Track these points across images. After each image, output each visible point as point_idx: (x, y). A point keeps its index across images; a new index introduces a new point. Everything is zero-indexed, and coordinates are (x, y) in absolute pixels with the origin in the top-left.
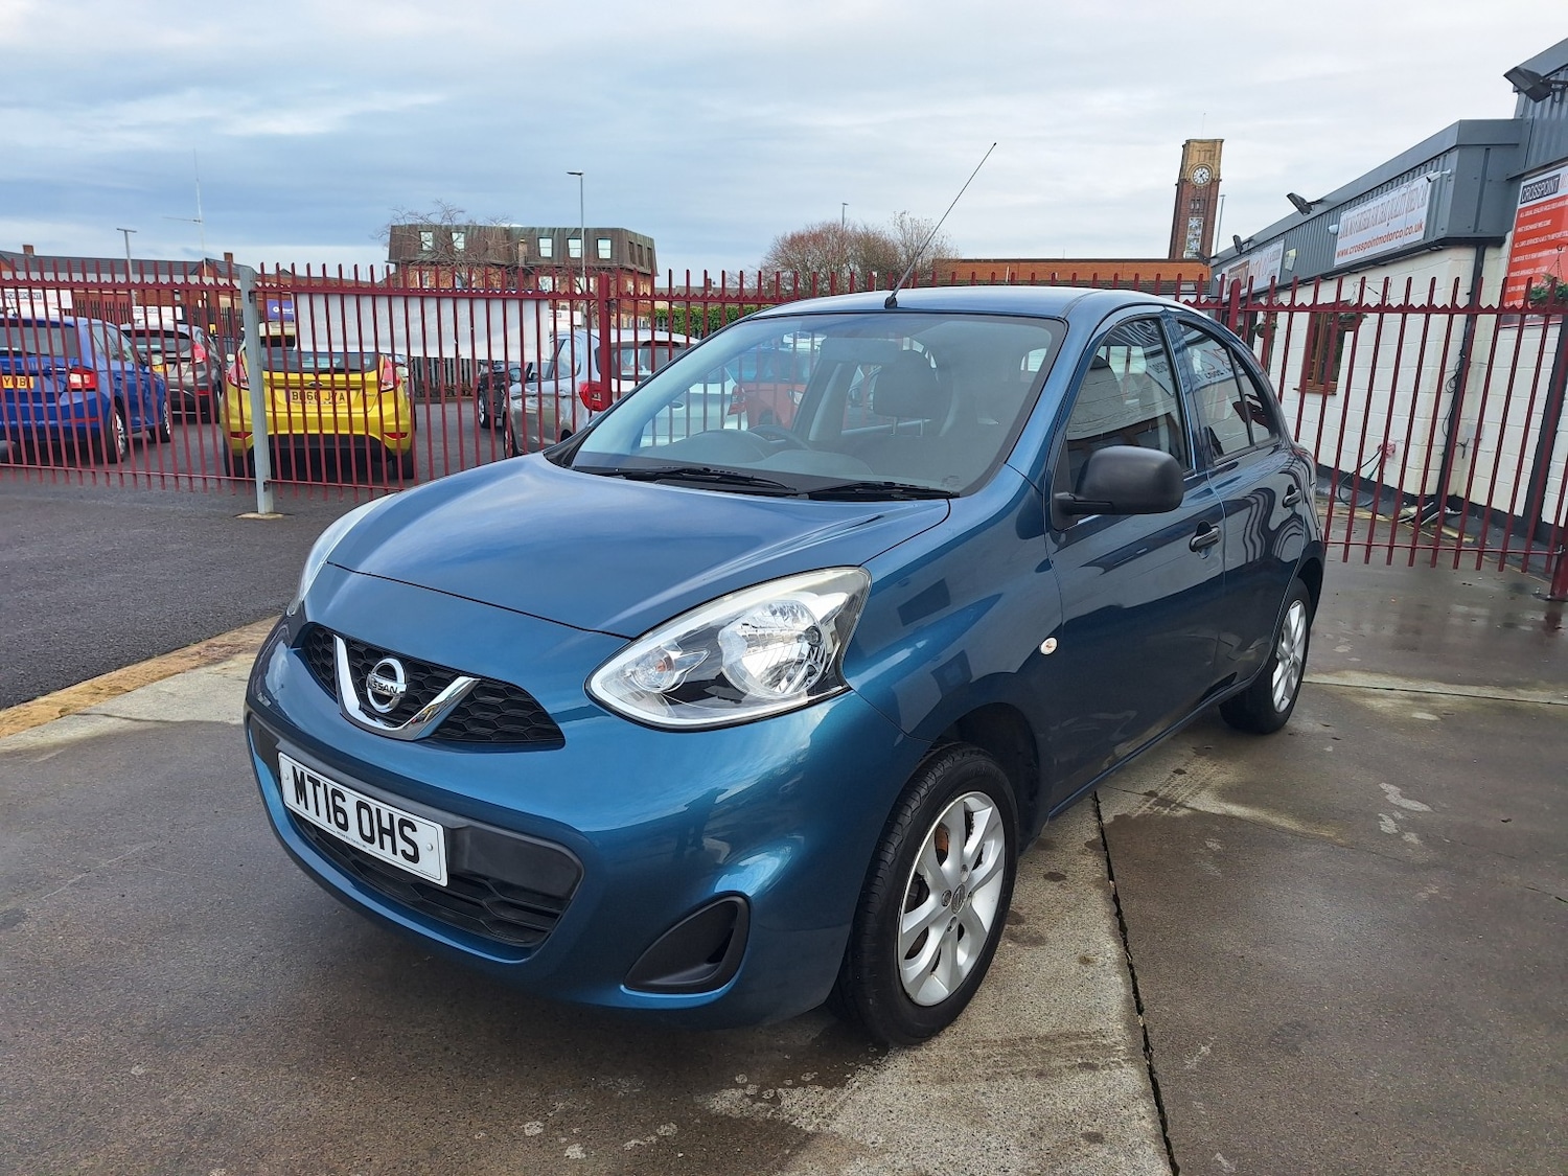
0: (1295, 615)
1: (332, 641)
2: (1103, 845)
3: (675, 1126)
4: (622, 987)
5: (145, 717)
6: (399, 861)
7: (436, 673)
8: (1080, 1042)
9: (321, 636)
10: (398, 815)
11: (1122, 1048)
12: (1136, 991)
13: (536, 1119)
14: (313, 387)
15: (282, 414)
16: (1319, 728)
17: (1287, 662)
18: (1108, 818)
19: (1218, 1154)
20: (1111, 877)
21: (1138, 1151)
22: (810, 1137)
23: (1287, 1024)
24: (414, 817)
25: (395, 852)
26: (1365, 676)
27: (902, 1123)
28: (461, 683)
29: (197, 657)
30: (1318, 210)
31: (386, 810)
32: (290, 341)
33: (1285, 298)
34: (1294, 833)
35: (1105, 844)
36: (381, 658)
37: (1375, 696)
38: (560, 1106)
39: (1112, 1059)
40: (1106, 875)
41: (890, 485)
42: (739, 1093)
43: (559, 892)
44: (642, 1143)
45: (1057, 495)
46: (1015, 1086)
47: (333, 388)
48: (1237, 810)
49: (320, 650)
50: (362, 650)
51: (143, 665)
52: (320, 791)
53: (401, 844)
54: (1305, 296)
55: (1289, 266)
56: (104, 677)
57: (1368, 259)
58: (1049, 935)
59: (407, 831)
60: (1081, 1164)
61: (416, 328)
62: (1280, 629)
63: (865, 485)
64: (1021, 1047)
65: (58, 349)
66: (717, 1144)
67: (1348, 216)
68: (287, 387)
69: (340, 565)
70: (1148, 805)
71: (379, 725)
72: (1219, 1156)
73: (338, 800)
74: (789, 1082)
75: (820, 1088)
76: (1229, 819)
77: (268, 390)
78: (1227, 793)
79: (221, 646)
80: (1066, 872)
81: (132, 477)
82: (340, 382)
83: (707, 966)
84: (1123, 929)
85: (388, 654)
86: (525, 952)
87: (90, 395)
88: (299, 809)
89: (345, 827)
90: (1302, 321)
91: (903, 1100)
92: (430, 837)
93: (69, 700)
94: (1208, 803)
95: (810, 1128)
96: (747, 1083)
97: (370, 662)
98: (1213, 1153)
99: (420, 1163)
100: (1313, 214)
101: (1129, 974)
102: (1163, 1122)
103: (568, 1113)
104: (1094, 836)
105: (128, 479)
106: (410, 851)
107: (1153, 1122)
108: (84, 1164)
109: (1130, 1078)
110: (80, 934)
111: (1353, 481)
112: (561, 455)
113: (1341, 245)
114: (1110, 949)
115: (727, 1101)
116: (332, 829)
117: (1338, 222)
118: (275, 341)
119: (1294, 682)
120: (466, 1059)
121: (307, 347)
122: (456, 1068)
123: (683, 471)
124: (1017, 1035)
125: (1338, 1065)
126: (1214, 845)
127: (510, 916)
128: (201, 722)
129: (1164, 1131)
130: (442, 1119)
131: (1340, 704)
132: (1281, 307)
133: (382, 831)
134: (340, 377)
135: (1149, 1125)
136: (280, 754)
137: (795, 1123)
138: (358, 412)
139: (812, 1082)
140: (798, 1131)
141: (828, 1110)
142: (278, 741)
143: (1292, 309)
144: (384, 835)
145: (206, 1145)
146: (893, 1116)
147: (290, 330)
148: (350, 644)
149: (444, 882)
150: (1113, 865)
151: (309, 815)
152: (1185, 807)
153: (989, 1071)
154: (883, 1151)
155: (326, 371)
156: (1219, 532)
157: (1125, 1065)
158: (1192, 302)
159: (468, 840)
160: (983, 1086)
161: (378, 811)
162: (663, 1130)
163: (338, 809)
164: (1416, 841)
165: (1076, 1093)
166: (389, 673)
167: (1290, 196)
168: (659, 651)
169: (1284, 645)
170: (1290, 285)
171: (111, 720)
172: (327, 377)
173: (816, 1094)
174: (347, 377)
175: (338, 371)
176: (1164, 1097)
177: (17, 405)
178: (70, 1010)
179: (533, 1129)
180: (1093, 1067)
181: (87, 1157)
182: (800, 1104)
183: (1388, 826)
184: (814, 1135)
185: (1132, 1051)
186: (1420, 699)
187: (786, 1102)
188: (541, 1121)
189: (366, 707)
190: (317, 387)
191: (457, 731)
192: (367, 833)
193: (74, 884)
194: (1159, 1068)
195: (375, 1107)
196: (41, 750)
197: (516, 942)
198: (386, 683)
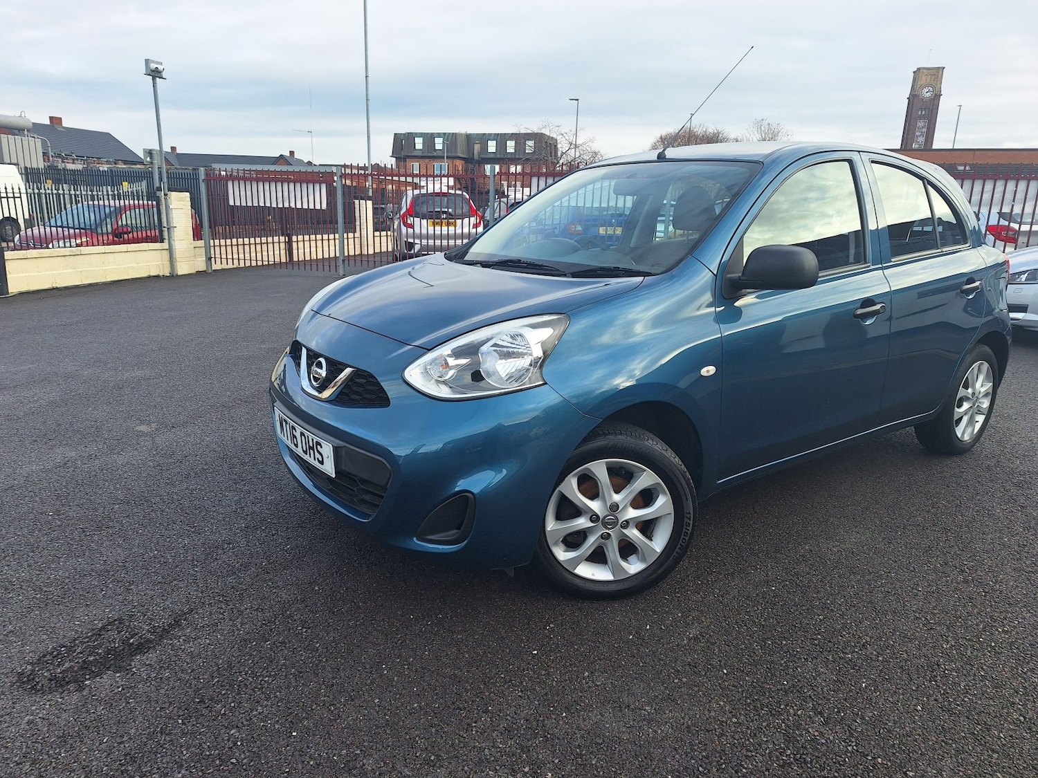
1: (302, 349)
4: (415, 539)
6: (316, 464)
7: (339, 366)
9: (299, 347)
10: (316, 439)
24: (323, 441)
25: (315, 459)
28: (348, 371)
31: (311, 436)
41: (617, 269)
43: (383, 484)
45: (729, 276)
49: (297, 354)
50: (312, 354)
52: (288, 426)
53: (317, 455)
59: (319, 447)
63: (602, 269)
71: (314, 393)
73: (294, 431)
83: (456, 531)
85: (321, 356)
86: (368, 516)
89: (297, 445)
92: (327, 450)
97: (313, 360)
106: (320, 458)
116: (292, 447)
127: (367, 497)
133: (310, 448)
136: (276, 407)
144: (311, 450)
148: (308, 350)
149: (333, 476)
151: (285, 440)
159: (343, 452)
161: (308, 437)
163: (295, 437)
166: (319, 365)
168: (441, 356)
189: (310, 384)
191: (344, 398)
192: (305, 450)
197: (367, 511)
198: (319, 370)
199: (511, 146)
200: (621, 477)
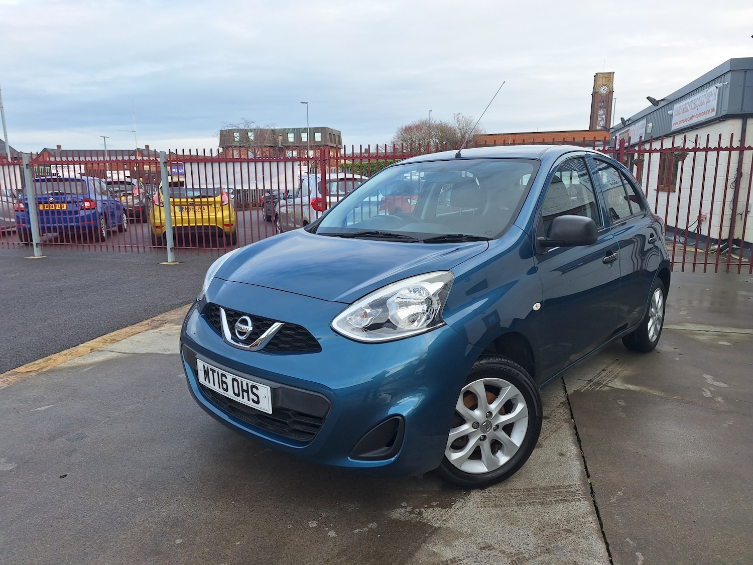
0: (657, 295)
1: (219, 310)
2: (568, 403)
3: (376, 524)
4: (349, 458)
5: (127, 352)
6: (251, 404)
7: (265, 322)
8: (560, 490)
9: (214, 308)
10: (250, 383)
11: (580, 492)
12: (586, 468)
13: (314, 520)
14: (192, 204)
15: (178, 217)
16: (671, 349)
17: (655, 318)
18: (570, 391)
19: (628, 539)
20: (573, 418)
21: (590, 537)
22: (436, 529)
23: (660, 483)
24: (257, 384)
25: (249, 400)
26: (694, 325)
27: (479, 524)
28: (276, 326)
29: (147, 326)
30: (662, 104)
31: (245, 382)
32: (182, 184)
33: (647, 147)
34: (661, 397)
35: (569, 403)
36: (241, 316)
37: (699, 334)
38: (324, 515)
39: (576, 497)
40: (570, 417)
41: (461, 236)
42: (403, 510)
43: (321, 416)
44: (361, 531)
45: (538, 238)
46: (531, 508)
47: (201, 205)
48: (632, 387)
49: (213, 314)
50: (232, 313)
51: (124, 330)
52: (216, 375)
53: (252, 396)
54: (657, 145)
55: (649, 131)
56: (108, 335)
57: (689, 126)
58: (544, 443)
59: (254, 390)
60: (563, 542)
61: (238, 176)
62: (650, 302)
63: (449, 236)
64: (532, 492)
65: (80, 191)
66: (395, 531)
67: (677, 106)
68: (181, 205)
69: (220, 278)
70: (589, 385)
71: (241, 345)
72: (628, 540)
73: (224, 378)
74: (426, 506)
75: (440, 509)
76: (628, 391)
77: (172, 207)
78: (627, 380)
79: (157, 321)
80: (551, 415)
81: (112, 247)
82: (204, 202)
83: (386, 448)
84: (579, 441)
85: (244, 314)
86: (306, 443)
87: (93, 211)
88: (206, 383)
89: (226, 390)
90: (656, 157)
91: (478, 514)
92: (264, 392)
93: (93, 345)
94: (618, 384)
95: (437, 525)
96: (407, 506)
97: (236, 318)
98: (625, 538)
99: (265, 538)
100: (660, 106)
101: (583, 461)
102: (601, 525)
103: (328, 517)
104: (564, 399)
105: (110, 248)
106: (256, 399)
107: (596, 524)
108: (123, 537)
109: (585, 506)
110: (110, 443)
111: (685, 233)
112: (311, 229)
113: (674, 120)
114: (573, 449)
115: (399, 514)
116: (221, 391)
117: (672, 109)
118: (175, 184)
119: (659, 327)
120: (281, 495)
121: (189, 186)
122: (277, 498)
123: (367, 233)
124: (530, 487)
125: (684, 500)
126: (622, 403)
127: (299, 427)
128: (153, 353)
129: (602, 528)
130: (273, 520)
131: (682, 338)
132: (645, 151)
133: (243, 391)
134: (204, 200)
135: (594, 525)
136: (198, 360)
137: (430, 523)
138: (212, 215)
139: (437, 506)
140: (431, 526)
141: (444, 518)
142: (196, 354)
143: (651, 151)
144: (244, 393)
145: (172, 530)
146: (474, 521)
147: (182, 179)
148: (227, 311)
149: (270, 412)
150: (573, 412)
151: (210, 386)
152: (607, 386)
153: (518, 502)
154: (470, 535)
155: (198, 197)
156: (617, 255)
157: (582, 500)
158: (601, 150)
160: (516, 509)
161: (242, 382)
162: (370, 525)
163: (223, 382)
164: (722, 401)
165: (559, 512)
166: (245, 322)
167: (648, 98)
168: (361, 309)
169: (652, 310)
170: (649, 140)
171: (113, 353)
172: (199, 200)
173: (438, 511)
174: (208, 200)
175: (204, 197)
176: (601, 514)
177: (62, 216)
178: (109, 474)
179: (313, 524)
180: (566, 501)
181: (123, 534)
182: (432, 515)
183: (707, 394)
184: (439, 528)
185: (585, 494)
186: (723, 336)
187: (425, 514)
188: (316, 521)
189: (234, 338)
190: (194, 204)
191: (275, 346)
192: (236, 392)
193: (105, 422)
194: (598, 501)
195: (244, 514)
196: (85, 366)
197: (302, 439)
198: (244, 327)
199: (304, 137)
200: (493, 391)
